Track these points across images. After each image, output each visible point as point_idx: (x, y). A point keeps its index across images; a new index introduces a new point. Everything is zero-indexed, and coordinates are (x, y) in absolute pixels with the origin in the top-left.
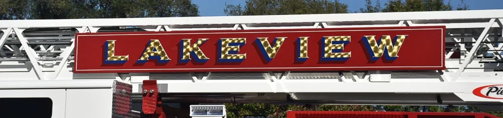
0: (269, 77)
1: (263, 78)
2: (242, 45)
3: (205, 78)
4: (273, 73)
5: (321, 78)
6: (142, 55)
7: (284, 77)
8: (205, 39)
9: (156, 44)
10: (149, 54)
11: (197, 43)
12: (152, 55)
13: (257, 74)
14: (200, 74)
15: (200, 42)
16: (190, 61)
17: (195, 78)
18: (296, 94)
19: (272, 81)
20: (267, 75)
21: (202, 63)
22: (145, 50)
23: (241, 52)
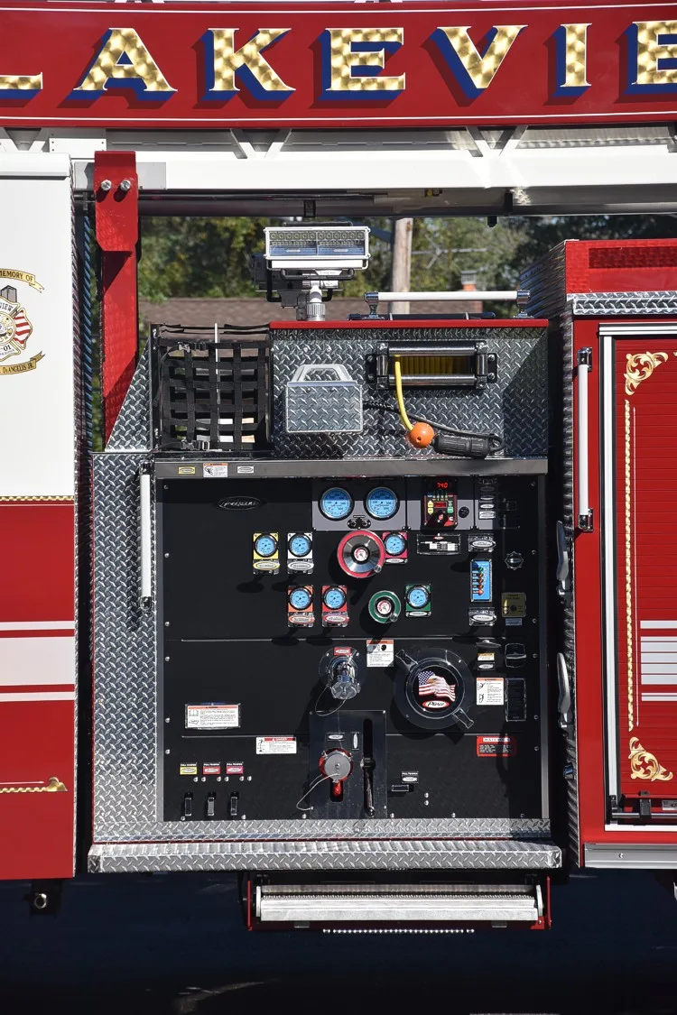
0: (464, 142)
1: (448, 146)
2: (390, 48)
3: (276, 146)
4: (479, 129)
5: (617, 143)
6: (85, 74)
7: (512, 143)
8: (282, 31)
9: (128, 40)
10: (107, 70)
11: (255, 41)
12: (119, 74)
13: (430, 135)
14: (264, 135)
15: (263, 38)
16: (236, 97)
17: (246, 146)
18: (530, 191)
19: (478, 154)
20: (458, 138)
21: (274, 101)
22: (94, 61)
23: (390, 70)
